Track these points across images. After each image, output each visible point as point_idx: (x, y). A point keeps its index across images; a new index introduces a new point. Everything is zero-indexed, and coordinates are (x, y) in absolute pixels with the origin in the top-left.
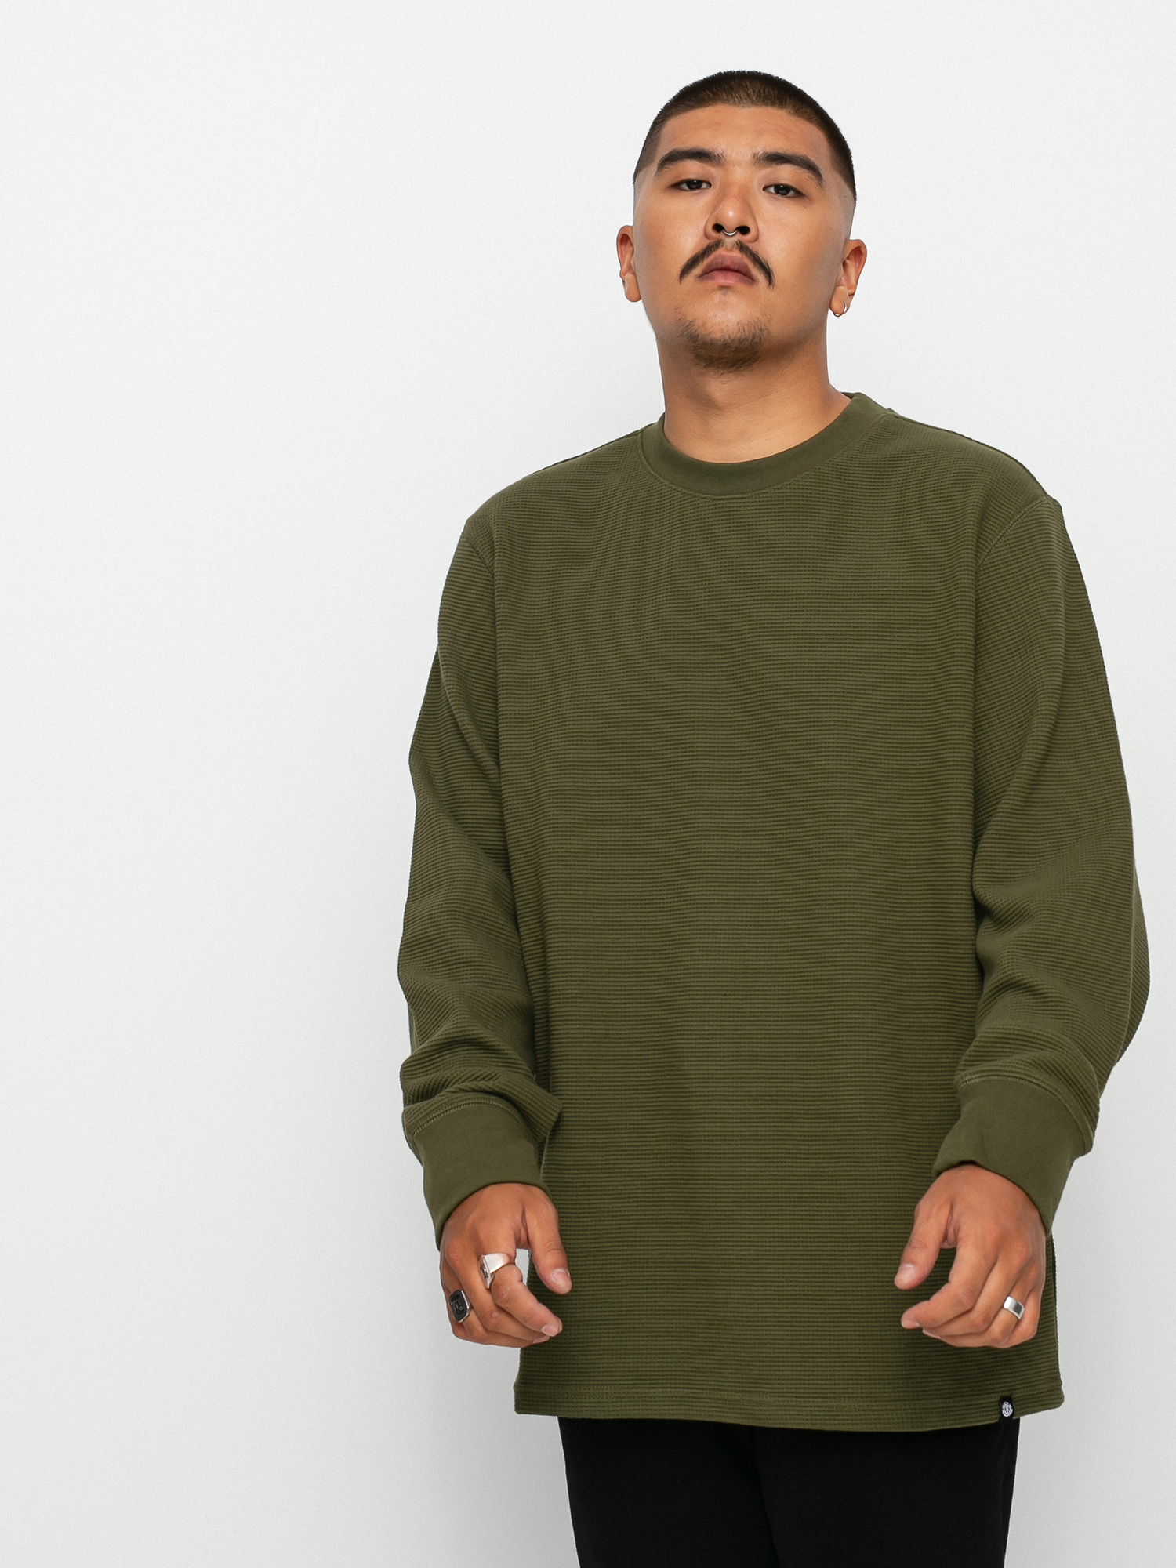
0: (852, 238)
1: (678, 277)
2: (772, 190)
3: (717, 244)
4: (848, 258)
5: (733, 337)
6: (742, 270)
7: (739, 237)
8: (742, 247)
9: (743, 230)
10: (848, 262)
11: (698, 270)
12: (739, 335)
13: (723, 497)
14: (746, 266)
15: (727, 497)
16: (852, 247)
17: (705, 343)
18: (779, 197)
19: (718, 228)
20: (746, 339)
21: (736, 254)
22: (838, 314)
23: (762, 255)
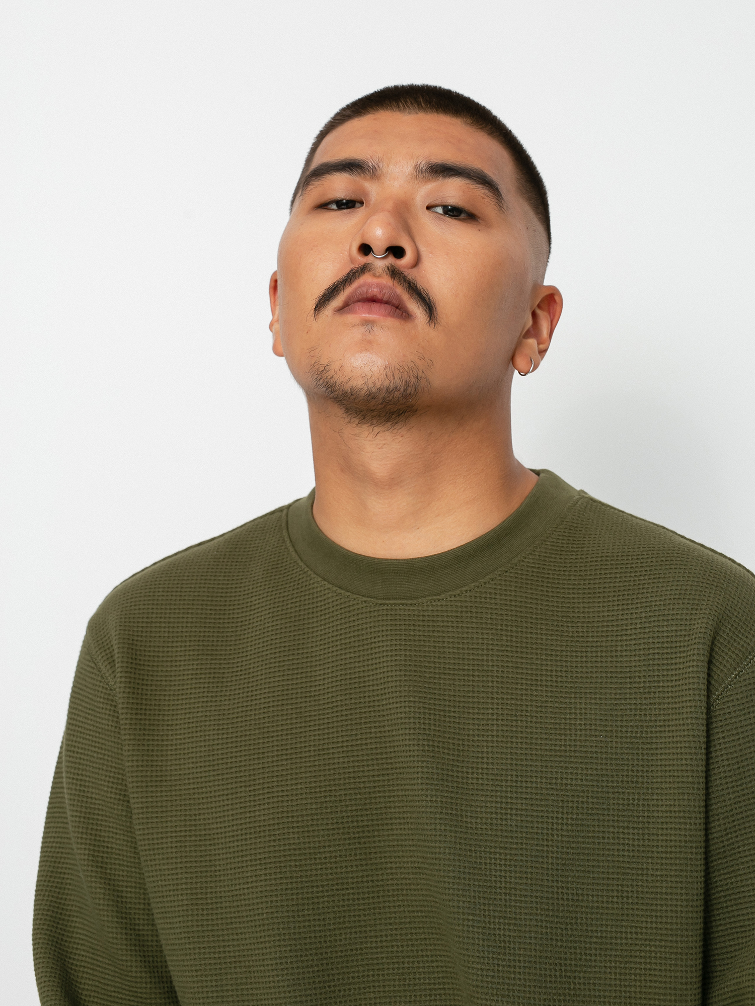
0: (546, 283)
1: (313, 311)
2: (440, 210)
3: (364, 269)
4: (539, 306)
5: (378, 385)
6: (394, 301)
7: (391, 260)
8: (394, 273)
9: (397, 251)
10: (539, 312)
11: (337, 302)
12: (386, 383)
13: (387, 602)
14: (399, 298)
15: (392, 602)
16: (544, 293)
17: (345, 394)
18: (448, 219)
19: (365, 249)
20: (396, 388)
21: (387, 281)
22: (524, 373)
23: (421, 284)
